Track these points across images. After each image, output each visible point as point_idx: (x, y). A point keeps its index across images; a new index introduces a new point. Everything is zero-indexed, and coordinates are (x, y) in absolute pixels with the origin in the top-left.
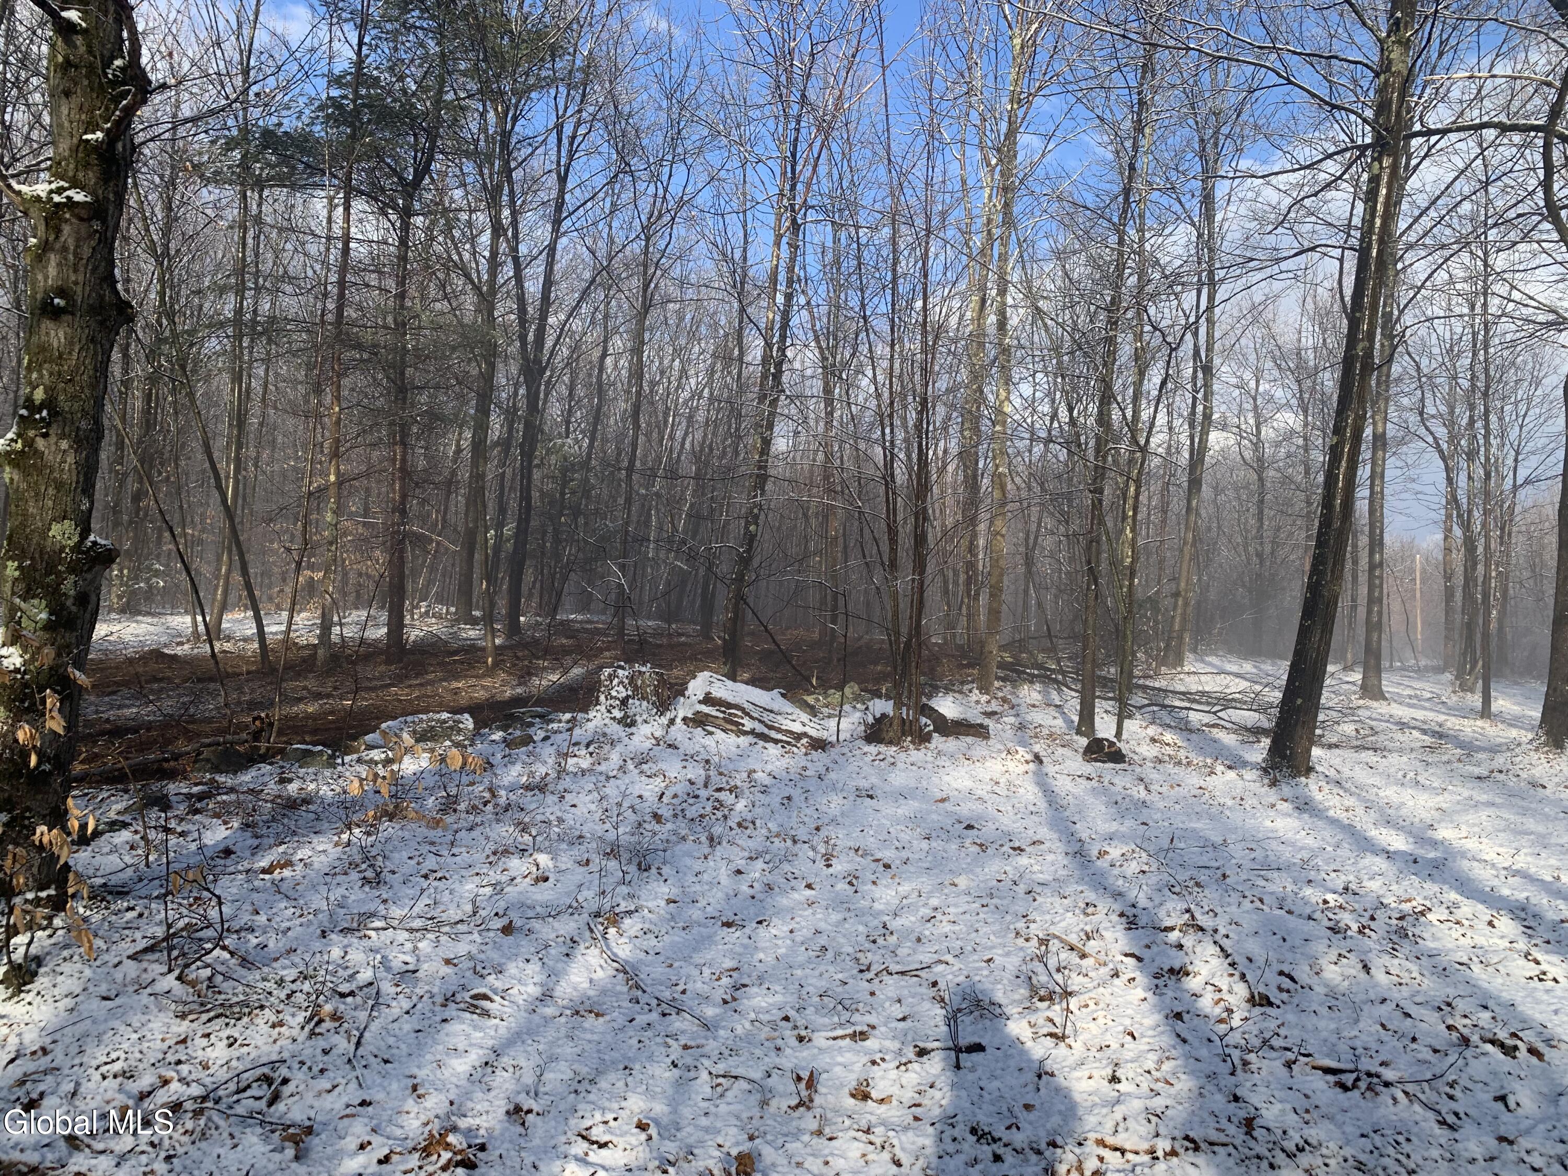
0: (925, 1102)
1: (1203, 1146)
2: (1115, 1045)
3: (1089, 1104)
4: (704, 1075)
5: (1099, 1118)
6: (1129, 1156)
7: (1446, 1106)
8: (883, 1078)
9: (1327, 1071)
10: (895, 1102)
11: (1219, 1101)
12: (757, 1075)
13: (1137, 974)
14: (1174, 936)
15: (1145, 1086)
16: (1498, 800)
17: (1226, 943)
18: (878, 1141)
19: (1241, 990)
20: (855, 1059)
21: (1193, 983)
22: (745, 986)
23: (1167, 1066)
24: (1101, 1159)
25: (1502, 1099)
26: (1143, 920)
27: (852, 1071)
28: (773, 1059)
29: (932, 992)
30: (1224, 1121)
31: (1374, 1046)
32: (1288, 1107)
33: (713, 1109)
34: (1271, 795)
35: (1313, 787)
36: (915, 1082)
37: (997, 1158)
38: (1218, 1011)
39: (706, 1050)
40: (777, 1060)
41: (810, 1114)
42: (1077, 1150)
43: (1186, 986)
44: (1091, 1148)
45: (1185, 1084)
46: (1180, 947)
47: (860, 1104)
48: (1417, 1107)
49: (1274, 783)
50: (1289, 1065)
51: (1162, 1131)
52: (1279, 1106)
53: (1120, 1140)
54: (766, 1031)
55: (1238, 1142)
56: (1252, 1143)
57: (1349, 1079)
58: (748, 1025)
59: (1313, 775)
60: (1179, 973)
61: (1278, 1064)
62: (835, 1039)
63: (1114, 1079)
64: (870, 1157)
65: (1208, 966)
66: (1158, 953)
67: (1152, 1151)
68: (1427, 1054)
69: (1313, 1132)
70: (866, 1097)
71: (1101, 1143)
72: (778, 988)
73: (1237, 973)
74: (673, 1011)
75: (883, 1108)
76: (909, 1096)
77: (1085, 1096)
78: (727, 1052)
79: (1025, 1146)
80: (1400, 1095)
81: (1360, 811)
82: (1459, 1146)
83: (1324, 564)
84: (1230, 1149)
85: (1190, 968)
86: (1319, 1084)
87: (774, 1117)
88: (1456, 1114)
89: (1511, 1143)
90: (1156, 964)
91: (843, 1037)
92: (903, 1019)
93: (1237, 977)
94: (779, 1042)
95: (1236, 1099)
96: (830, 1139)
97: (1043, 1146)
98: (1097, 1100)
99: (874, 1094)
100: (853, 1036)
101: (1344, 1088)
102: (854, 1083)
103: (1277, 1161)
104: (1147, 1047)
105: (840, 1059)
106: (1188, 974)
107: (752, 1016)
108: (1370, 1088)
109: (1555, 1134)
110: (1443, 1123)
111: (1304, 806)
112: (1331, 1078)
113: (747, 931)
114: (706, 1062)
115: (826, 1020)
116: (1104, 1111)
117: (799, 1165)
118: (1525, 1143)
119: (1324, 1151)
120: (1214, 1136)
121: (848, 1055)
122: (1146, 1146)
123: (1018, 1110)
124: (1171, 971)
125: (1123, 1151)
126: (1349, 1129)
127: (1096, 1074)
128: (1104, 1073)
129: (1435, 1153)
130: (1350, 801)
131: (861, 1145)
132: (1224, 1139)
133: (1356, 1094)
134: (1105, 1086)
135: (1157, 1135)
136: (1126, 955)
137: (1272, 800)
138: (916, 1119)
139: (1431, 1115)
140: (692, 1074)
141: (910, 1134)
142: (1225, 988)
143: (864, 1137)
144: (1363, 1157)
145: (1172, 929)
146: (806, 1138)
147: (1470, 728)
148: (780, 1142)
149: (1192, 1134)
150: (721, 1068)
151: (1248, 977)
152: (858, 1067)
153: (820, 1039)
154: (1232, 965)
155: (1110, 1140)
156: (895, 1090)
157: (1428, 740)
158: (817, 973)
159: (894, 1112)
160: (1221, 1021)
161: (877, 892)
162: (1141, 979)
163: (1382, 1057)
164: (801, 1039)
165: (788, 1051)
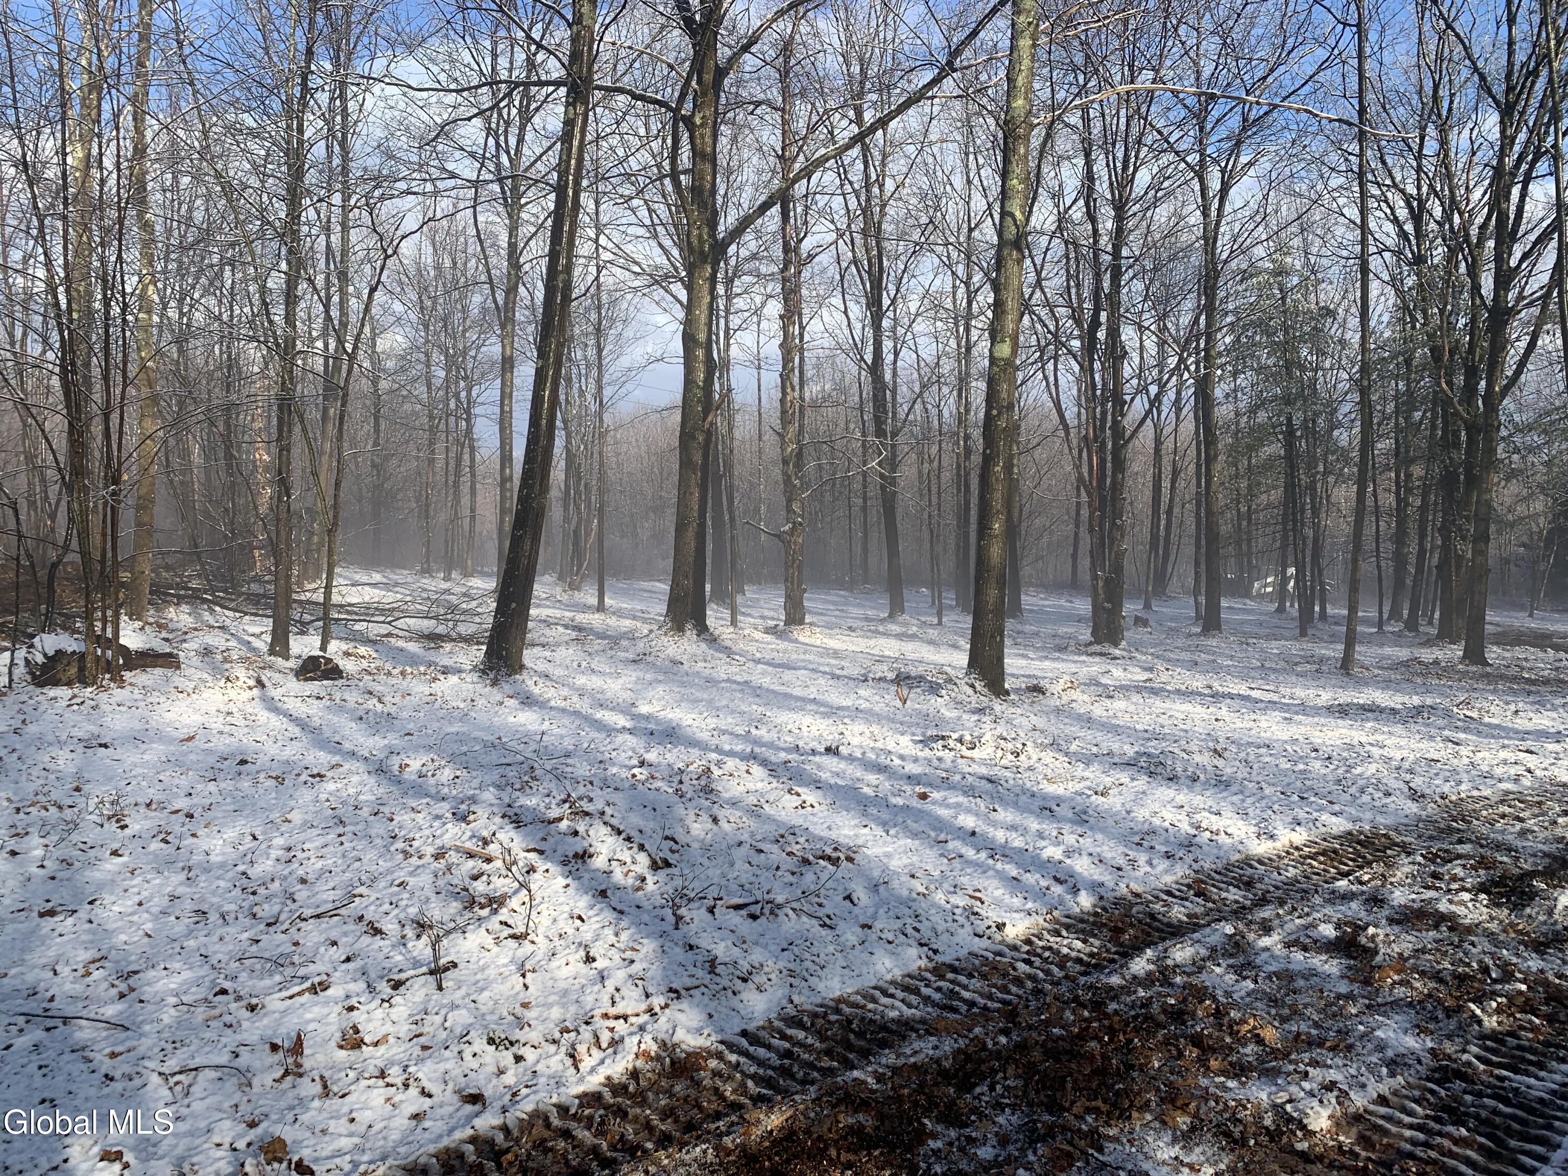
0: (426, 1030)
1: (683, 992)
2: (571, 931)
3: (577, 987)
4: (155, 1079)
5: (593, 996)
6: (632, 1020)
7: (821, 913)
8: (369, 1020)
9: (738, 907)
10: (391, 1040)
11: (678, 952)
12: (224, 1059)
13: (549, 865)
14: (564, 825)
15: (617, 957)
16: (661, 678)
17: (614, 821)
18: (399, 1081)
19: (643, 858)
20: (325, 1011)
21: (599, 862)
22: (136, 972)
23: (624, 936)
24: (612, 1030)
25: (848, 898)
26: (526, 819)
27: (328, 1024)
28: (230, 1039)
29: (362, 927)
30: (691, 968)
31: (753, 879)
32: (730, 943)
33: (184, 1111)
34: (496, 695)
35: (530, 683)
36: (406, 1015)
37: (518, 1059)
38: (630, 881)
39: (141, 1050)
40: (239, 1037)
41: (306, 1080)
42: (589, 1028)
43: (593, 867)
44: (599, 1023)
45: (649, 947)
46: (576, 833)
47: (354, 1054)
48: (804, 919)
49: (495, 683)
50: (711, 910)
51: (651, 990)
52: (723, 944)
53: (619, 1009)
54: (201, 1013)
55: (706, 982)
56: (718, 979)
57: (756, 909)
58: (173, 1011)
59: (525, 672)
60: (584, 856)
61: (703, 910)
62: (291, 997)
63: (589, 959)
64: (396, 1099)
65: (606, 845)
66: (557, 843)
67: (650, 1011)
68: (790, 878)
69: (753, 957)
70: (358, 1044)
71: (606, 1016)
72: (177, 966)
73: (635, 845)
74: (58, 1022)
75: (382, 1049)
76: (405, 1029)
77: (571, 981)
78: (169, 1047)
79: (542, 1040)
80: (791, 912)
81: (575, 699)
82: (842, 939)
83: (532, 478)
84: (703, 989)
85: (592, 850)
86: (736, 919)
87: (260, 1096)
88: (829, 917)
89: (870, 927)
90: (559, 853)
91: (300, 994)
92: (348, 960)
93: (635, 849)
94: (227, 1019)
95: (691, 947)
96: (343, 1096)
97: (557, 1035)
98: (584, 981)
99: (367, 1040)
100: (313, 990)
101: (754, 917)
102: (338, 1035)
103: (736, 989)
104: (598, 926)
105: (309, 1016)
106: (591, 856)
107: (173, 1000)
108: (772, 913)
109: (891, 913)
110: (824, 925)
111: (528, 701)
112: (744, 912)
113: (83, 914)
114: (151, 1064)
115: (267, 982)
116: (596, 988)
117: (324, 1132)
118: (878, 925)
119: (766, 969)
120: (689, 982)
121: (316, 1009)
122: (643, 1007)
123: (519, 1011)
124: (576, 856)
125: (625, 1018)
126: (773, 948)
127: (571, 959)
128: (578, 956)
129: (831, 949)
130: (565, 692)
131: (382, 1090)
132: (697, 983)
133: (763, 920)
134: (583, 969)
135: (647, 996)
136: (528, 851)
137: (499, 697)
138: (425, 1048)
139: (815, 922)
140: (137, 1082)
141: (429, 1063)
142: (629, 860)
143: (381, 1082)
144: (791, 966)
145: (560, 819)
146: (316, 1103)
147: (595, 620)
148: (290, 1117)
149: (674, 986)
150: (172, 1064)
151: (647, 847)
152: (333, 1018)
153: (274, 1003)
154: (629, 839)
155: (612, 1011)
156: (389, 1028)
157: (574, 634)
158: (215, 938)
159: (395, 1050)
160: (639, 889)
161: (203, 843)
162: (554, 869)
163: (765, 889)
164: (252, 1008)
165: (245, 1024)
